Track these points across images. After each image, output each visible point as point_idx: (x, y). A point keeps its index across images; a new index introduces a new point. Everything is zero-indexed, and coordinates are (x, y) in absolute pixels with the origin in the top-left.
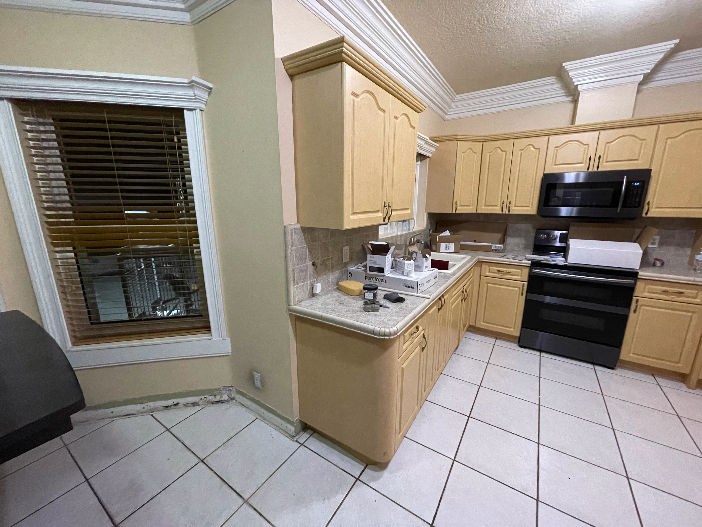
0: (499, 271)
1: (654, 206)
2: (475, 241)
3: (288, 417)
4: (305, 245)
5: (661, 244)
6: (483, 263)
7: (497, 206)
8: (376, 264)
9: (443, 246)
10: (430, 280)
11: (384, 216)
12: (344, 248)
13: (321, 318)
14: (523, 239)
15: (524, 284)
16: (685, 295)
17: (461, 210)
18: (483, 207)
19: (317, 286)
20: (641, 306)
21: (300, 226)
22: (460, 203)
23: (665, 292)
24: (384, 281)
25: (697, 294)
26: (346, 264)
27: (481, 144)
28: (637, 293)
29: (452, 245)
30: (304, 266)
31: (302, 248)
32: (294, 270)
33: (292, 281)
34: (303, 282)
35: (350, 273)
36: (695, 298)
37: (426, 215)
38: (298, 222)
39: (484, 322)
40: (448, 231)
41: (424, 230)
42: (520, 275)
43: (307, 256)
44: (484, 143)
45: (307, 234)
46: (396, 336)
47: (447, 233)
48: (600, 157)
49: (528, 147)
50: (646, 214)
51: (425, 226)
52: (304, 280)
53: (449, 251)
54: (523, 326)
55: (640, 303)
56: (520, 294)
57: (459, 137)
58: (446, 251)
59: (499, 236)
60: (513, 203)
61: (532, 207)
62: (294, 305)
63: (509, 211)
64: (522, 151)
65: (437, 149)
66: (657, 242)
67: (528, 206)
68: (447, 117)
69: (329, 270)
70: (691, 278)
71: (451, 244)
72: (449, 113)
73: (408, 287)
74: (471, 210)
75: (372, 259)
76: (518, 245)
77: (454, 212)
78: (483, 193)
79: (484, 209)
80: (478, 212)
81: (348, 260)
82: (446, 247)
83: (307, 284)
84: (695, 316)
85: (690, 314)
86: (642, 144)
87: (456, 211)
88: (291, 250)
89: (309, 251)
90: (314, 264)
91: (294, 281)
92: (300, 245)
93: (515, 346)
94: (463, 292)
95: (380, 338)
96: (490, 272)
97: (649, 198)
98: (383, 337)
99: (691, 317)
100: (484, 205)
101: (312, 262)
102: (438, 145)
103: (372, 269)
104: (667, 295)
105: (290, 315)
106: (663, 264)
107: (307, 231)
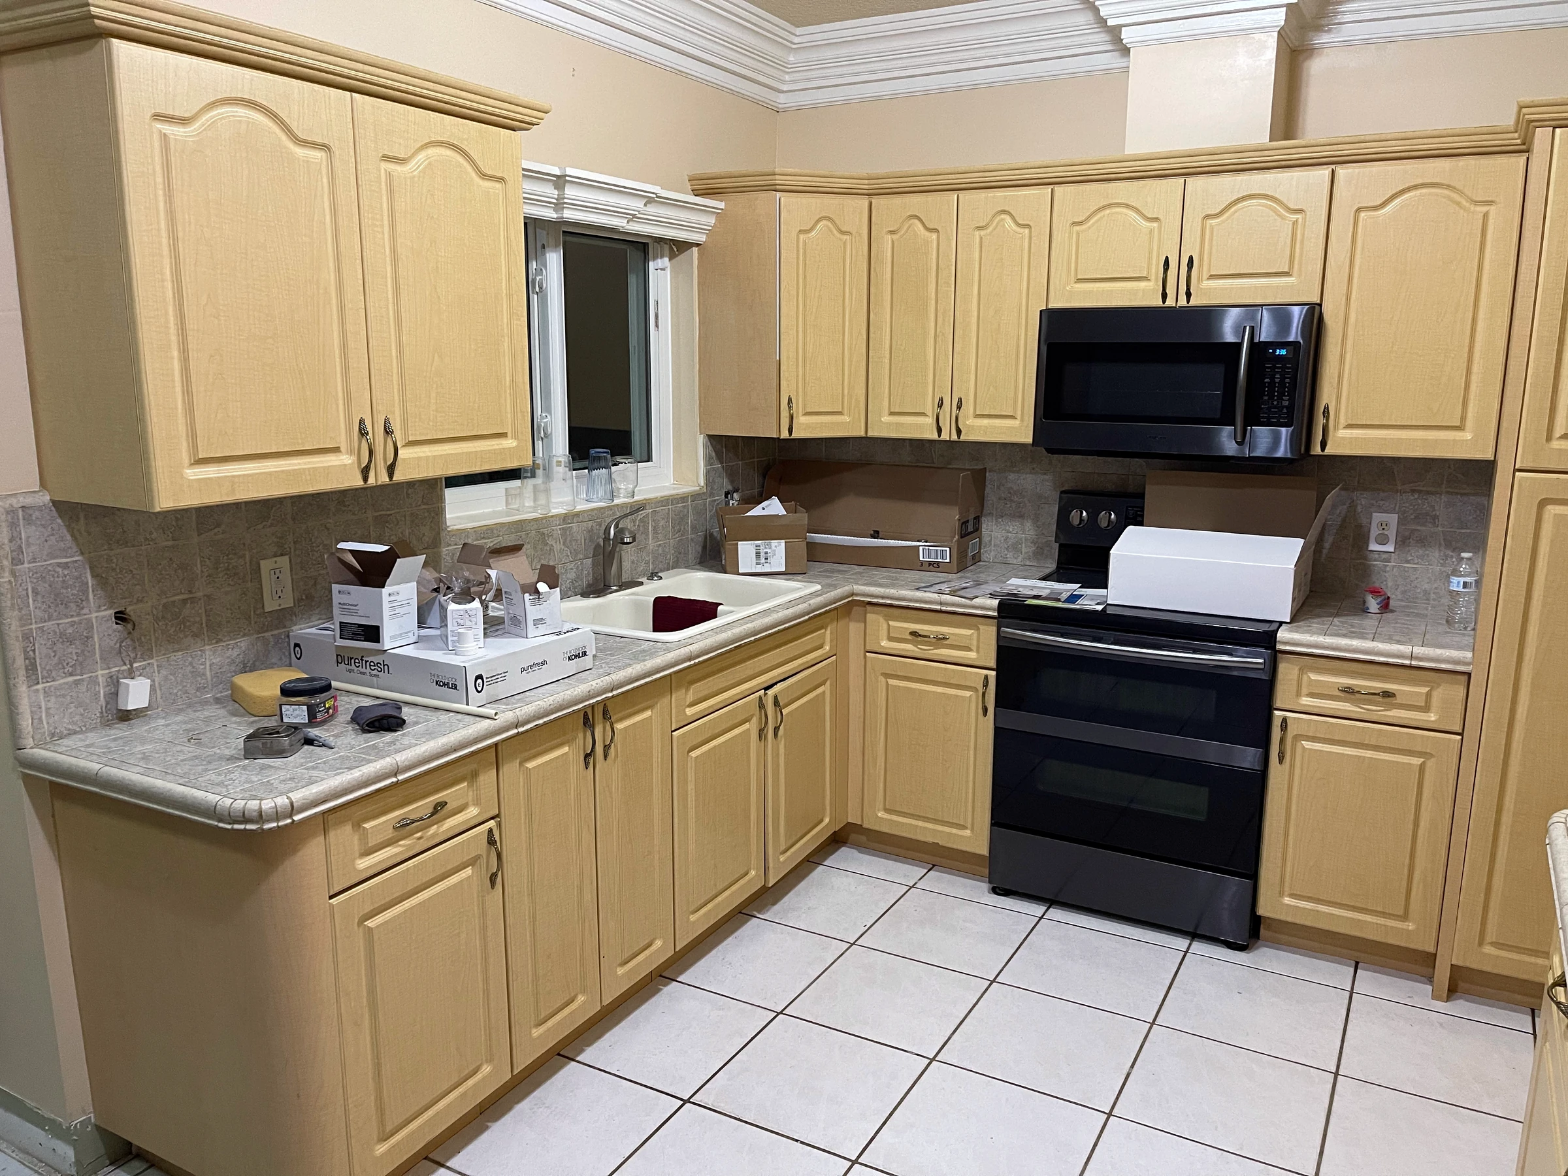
0: (914, 633)
1: (1343, 422)
2: (876, 535)
3: (53, 1116)
4: (80, 558)
5: (1403, 542)
6: (869, 608)
7: (924, 414)
8: (355, 614)
9: (746, 550)
10: (544, 663)
11: (365, 463)
12: (266, 565)
13: (94, 779)
14: (1028, 524)
15: (986, 677)
16: (1399, 700)
17: (807, 427)
18: (886, 419)
19: (128, 685)
20: (1298, 738)
21: (47, 498)
22: (805, 406)
23: (1348, 691)
24: (383, 667)
25: (1428, 696)
26: (283, 618)
27: (865, 202)
28: (1282, 697)
29: (778, 548)
30: (72, 624)
31: (65, 566)
32: (27, 637)
33: (22, 672)
34: (71, 675)
35: (297, 645)
36: (1426, 708)
37: (701, 439)
38: (43, 484)
39: (887, 810)
40: (775, 501)
41: (695, 496)
42: (974, 648)
43: (86, 592)
44: (875, 201)
45: (82, 521)
46: (289, 821)
47: (773, 507)
48: (1191, 259)
49: (998, 219)
50: (1323, 445)
51: (702, 484)
52: (79, 666)
53: (767, 569)
54: (997, 821)
55: (1292, 731)
56: (980, 711)
57: (779, 180)
58: (759, 569)
59: (953, 515)
60: (968, 407)
61: (1022, 420)
62: (37, 746)
63: (959, 432)
64: (983, 233)
65: (720, 215)
66: (1392, 533)
67: (1012, 417)
68: (782, 100)
69: (195, 636)
70: (1405, 649)
71: (774, 543)
72: (785, 88)
73: (444, 684)
74: (845, 425)
75: (345, 599)
76: (1015, 547)
77: (785, 434)
78: (881, 372)
79: (886, 426)
80: (870, 434)
81: (288, 602)
82: (758, 555)
83: (94, 681)
84: (1430, 763)
85: (1417, 761)
86: (1295, 223)
87: (790, 431)
88: (13, 573)
89: (95, 576)
90: (121, 617)
91: (31, 668)
92: (51, 556)
93: (980, 890)
94: (761, 705)
95: (233, 829)
96: (890, 639)
97: (1327, 395)
98: (242, 827)
99: (1422, 767)
100: (886, 412)
101: (112, 612)
102: (722, 205)
103: (348, 631)
104: (1355, 703)
105: (26, 777)
106: (1385, 606)
107: (82, 516)
